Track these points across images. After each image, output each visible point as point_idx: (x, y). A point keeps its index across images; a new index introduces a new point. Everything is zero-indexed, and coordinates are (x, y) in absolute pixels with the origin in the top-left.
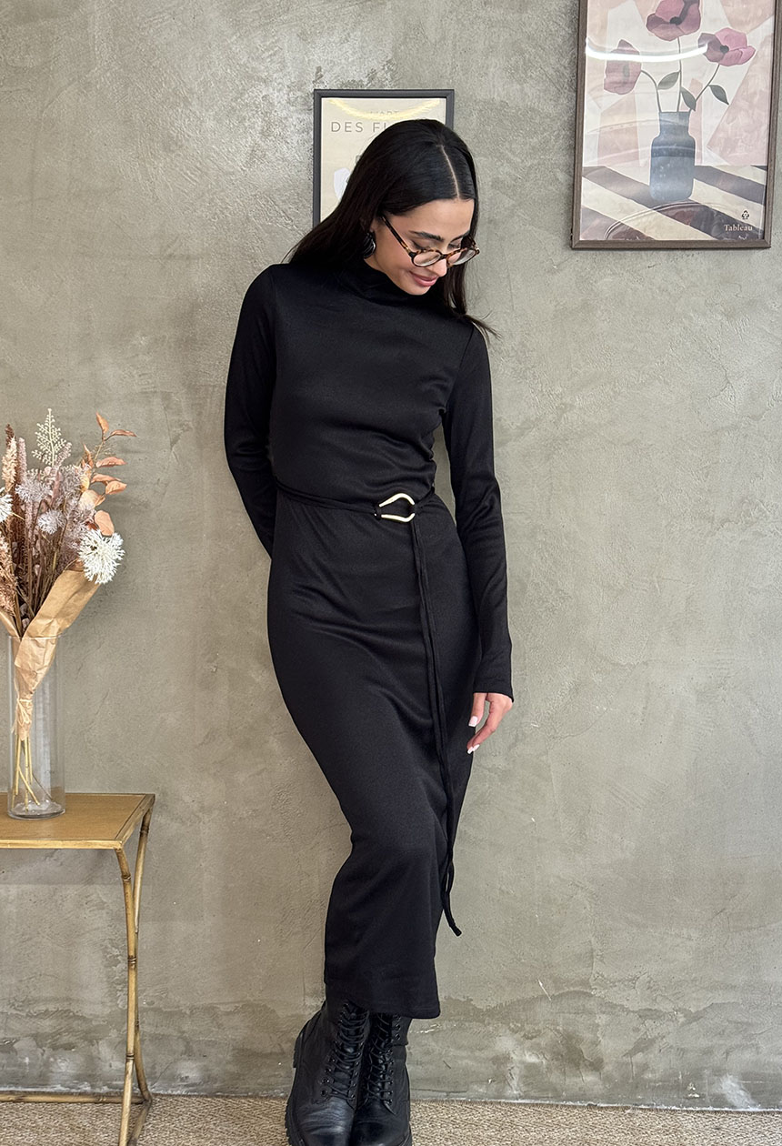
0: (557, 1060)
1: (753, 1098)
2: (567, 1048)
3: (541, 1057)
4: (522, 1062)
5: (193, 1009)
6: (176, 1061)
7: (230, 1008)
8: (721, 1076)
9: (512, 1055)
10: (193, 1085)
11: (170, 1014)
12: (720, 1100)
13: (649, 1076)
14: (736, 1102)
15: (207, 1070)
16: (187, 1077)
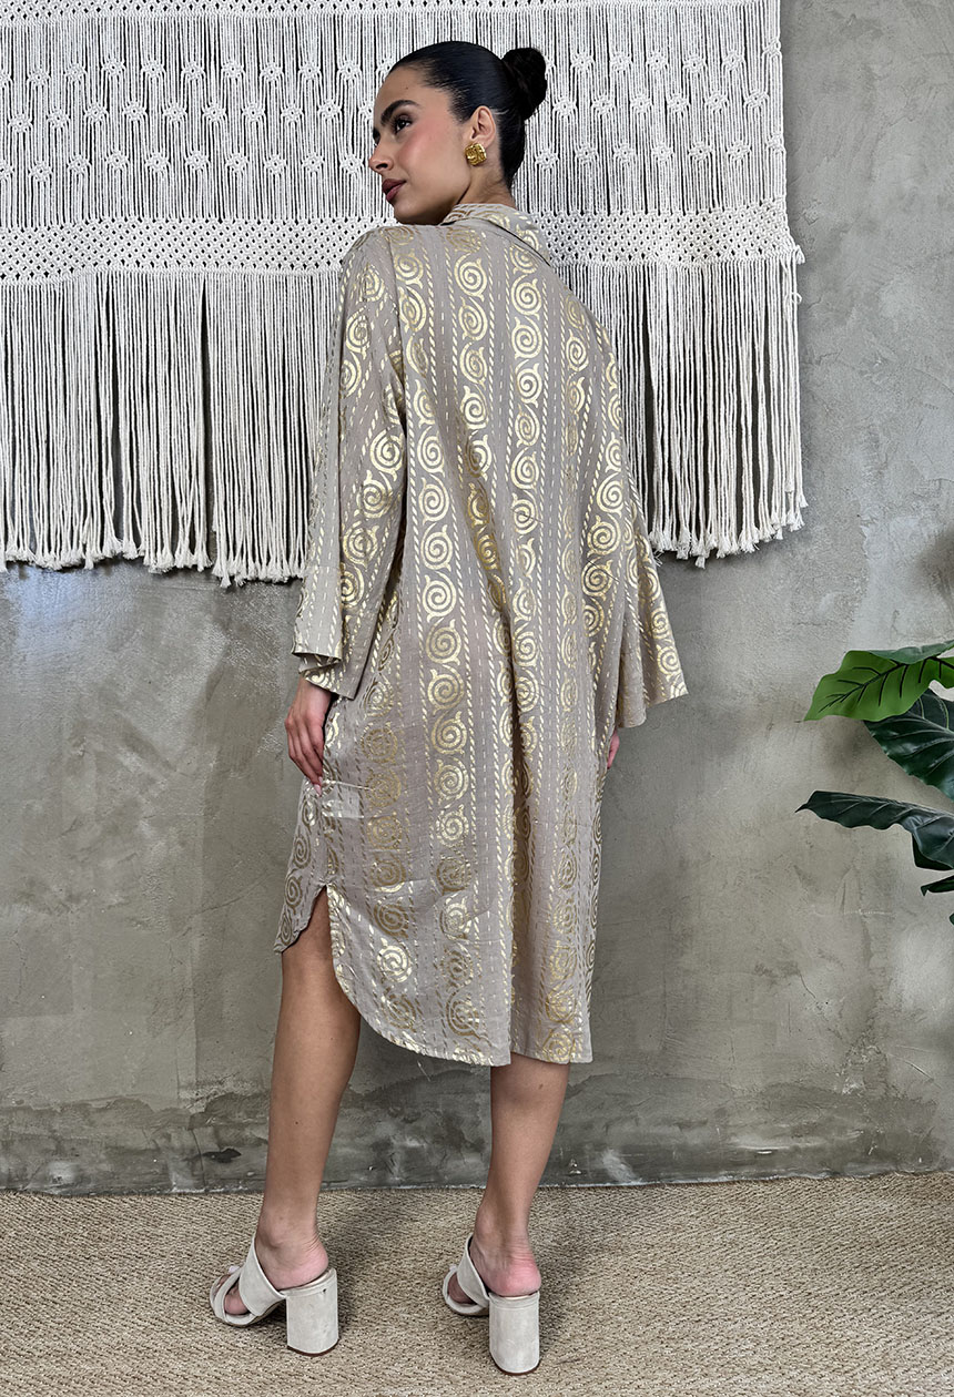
0: (438, 1142)
1: (634, 1171)
2: (448, 1130)
3: (422, 1141)
4: (404, 1148)
5: (64, 1107)
6: (47, 1162)
7: (103, 1104)
8: (601, 1150)
9: (393, 1141)
10: (66, 1186)
11: (40, 1113)
12: (602, 1176)
14: (618, 1176)
15: (81, 1170)
16: (59, 1178)
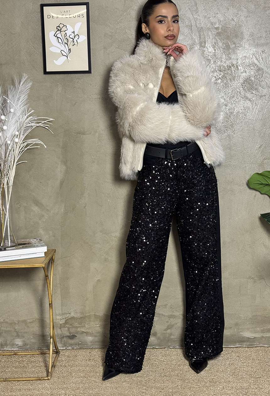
5: (19, 322)
6: (14, 339)
7: (31, 321)
10: (21, 346)
11: (11, 324)
13: (172, 337)
15: (25, 342)
16: (18, 344)
